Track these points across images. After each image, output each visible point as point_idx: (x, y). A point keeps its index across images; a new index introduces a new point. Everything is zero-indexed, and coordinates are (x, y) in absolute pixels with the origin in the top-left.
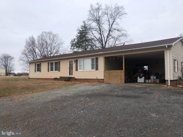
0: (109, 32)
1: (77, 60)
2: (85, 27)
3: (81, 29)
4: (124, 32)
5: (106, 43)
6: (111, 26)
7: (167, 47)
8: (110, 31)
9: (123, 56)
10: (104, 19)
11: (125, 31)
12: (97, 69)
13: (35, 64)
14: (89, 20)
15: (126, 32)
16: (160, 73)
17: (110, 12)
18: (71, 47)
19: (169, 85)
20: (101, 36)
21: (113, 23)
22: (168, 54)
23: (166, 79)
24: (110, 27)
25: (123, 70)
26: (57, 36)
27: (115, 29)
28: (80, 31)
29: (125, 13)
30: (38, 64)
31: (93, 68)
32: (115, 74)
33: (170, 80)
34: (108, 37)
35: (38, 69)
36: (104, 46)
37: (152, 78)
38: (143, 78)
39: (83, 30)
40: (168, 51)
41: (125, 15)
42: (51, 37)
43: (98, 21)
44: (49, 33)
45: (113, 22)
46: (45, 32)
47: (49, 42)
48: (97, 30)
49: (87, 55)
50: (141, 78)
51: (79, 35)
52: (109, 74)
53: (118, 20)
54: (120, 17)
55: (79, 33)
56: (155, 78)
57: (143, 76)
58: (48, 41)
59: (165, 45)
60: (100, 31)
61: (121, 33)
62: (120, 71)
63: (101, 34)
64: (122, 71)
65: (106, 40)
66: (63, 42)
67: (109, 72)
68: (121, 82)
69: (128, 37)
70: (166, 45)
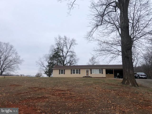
1: (91, 69)
12: (102, 73)
62: (112, 74)
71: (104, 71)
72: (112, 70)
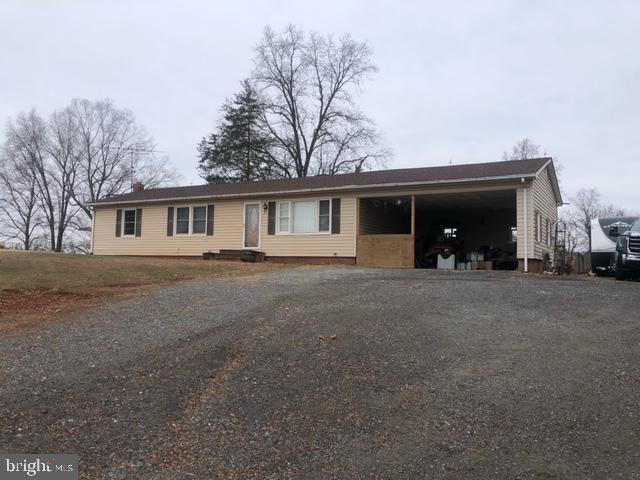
0: (321, 123)
1: (275, 203)
2: (247, 99)
3: (237, 107)
4: (365, 124)
5: (309, 156)
6: (326, 101)
7: (523, 180)
8: (323, 118)
9: (413, 198)
10: (306, 79)
11: (369, 121)
12: (336, 230)
13: (119, 213)
14: (259, 77)
15: (372, 123)
16: (491, 247)
17: (324, 60)
18: (203, 161)
19: (526, 270)
20: (296, 132)
21: (333, 95)
22: (525, 197)
23: (518, 257)
24: (324, 108)
25: (410, 232)
26: (128, 118)
27: (338, 114)
28: (233, 110)
29: (371, 67)
30: (127, 213)
31: (323, 227)
32: (389, 243)
33: (529, 260)
34: (316, 136)
35: (126, 225)
36: (303, 164)
37: (473, 257)
38: (452, 257)
39: (242, 110)
40: (525, 190)
41: (372, 74)
42: (108, 120)
43: (287, 83)
44: (99, 106)
45: (335, 91)
46: (85, 103)
47: (96, 137)
48: (286, 113)
49: (309, 190)
50: (445, 257)
51: (230, 123)
52: (373, 245)
53: (348, 87)
54: (356, 76)
55: (228, 118)
56: (481, 258)
57: (452, 253)
58: (93, 134)
59: (520, 176)
60: (293, 115)
61: (357, 129)
62: (404, 236)
63: (294, 125)
64: (408, 235)
65: (309, 146)
66: (149, 141)
67: (373, 239)
68: (403, 264)
69: (377, 140)
70: (523, 177)
71: (350, 212)
72: (407, 200)
